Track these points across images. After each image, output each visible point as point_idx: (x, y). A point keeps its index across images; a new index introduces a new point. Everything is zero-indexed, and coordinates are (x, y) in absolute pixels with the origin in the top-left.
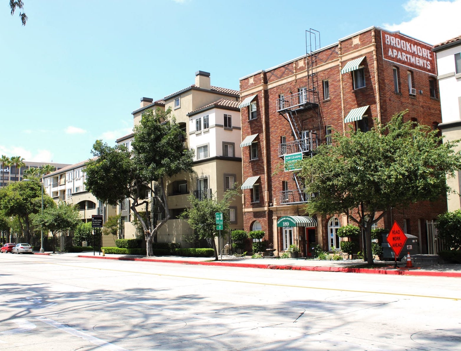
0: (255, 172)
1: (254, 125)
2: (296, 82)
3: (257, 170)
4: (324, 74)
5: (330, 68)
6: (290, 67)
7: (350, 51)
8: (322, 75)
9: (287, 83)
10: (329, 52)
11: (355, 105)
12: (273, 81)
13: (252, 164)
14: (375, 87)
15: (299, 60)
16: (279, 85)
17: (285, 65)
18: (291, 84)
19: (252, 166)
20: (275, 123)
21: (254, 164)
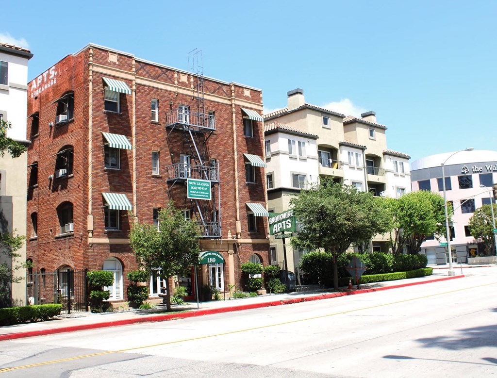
0: (115, 186)
1: (114, 121)
2: (177, 96)
3: (119, 186)
4: (210, 104)
5: (218, 102)
6: (169, 73)
7: (241, 98)
8: (209, 105)
9: (164, 90)
10: (217, 86)
11: (246, 150)
12: (144, 77)
13: (108, 174)
14: (262, 142)
15: (182, 73)
16: (153, 87)
17: (163, 68)
18: (170, 94)
19: (108, 177)
20: (144, 131)
21: (114, 176)
